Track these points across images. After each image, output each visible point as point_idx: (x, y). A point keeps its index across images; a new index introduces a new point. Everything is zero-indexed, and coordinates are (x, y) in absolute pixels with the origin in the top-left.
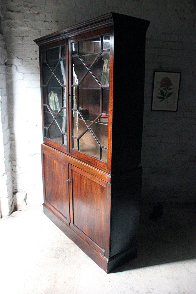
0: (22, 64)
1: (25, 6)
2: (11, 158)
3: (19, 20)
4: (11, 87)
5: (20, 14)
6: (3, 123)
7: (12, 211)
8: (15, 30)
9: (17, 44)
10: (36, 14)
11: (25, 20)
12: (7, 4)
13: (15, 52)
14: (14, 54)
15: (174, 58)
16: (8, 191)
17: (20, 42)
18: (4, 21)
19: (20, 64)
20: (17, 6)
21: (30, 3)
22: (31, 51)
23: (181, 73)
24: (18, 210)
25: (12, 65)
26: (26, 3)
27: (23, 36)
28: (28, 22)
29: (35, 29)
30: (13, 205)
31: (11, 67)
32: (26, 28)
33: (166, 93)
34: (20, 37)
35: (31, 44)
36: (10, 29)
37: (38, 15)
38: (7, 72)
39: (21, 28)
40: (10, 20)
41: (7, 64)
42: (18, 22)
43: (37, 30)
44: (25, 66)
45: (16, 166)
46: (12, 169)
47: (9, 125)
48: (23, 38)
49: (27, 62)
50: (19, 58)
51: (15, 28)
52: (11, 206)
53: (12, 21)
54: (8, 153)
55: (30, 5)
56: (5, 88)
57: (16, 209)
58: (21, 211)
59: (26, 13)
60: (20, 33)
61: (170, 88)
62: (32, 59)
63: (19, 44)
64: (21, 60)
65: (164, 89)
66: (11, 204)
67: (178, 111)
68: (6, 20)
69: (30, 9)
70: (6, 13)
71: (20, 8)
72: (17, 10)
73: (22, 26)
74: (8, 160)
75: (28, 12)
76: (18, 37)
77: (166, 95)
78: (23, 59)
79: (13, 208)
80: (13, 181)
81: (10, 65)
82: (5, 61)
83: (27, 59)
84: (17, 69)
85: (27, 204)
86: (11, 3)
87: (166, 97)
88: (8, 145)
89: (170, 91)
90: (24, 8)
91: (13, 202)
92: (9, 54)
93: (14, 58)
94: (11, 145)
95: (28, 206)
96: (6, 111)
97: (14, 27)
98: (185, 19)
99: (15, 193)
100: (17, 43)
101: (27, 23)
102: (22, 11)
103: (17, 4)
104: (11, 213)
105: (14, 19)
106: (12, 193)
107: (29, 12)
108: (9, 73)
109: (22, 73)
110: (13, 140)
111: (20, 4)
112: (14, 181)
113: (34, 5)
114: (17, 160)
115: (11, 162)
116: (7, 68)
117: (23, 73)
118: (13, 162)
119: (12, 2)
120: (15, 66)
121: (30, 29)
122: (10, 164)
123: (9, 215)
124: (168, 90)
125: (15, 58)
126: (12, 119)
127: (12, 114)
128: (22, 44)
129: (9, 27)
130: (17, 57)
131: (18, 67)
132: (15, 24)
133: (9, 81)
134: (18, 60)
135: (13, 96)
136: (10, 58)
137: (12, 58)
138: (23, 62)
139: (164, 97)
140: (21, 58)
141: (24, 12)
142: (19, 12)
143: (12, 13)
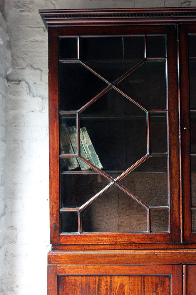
0: (41, 79)
4: (16, 126)
8: (30, 15)
9: (32, 41)
13: (28, 57)
14: (26, 60)
17: (39, 38)
25: (20, 81)
31: (18, 84)
34: (38, 27)
36: (20, 14)
38: (9, 95)
41: (11, 78)
47: (6, 206)
48: (44, 31)
50: (35, 69)
51: (29, 11)
63: (35, 42)
64: (40, 71)
76: (35, 28)
78: (42, 69)
81: (16, 81)
82: (6, 72)
84: (30, 90)
92: (15, 59)
93: (25, 69)
94: (6, 253)
97: (28, 9)
100: (32, 39)
108: (14, 98)
109: (39, 97)
110: (12, 242)
114: (16, 289)
116: (9, 86)
117: (43, 98)
120: (27, 83)
125: (27, 68)
126: (13, 194)
127: (14, 184)
128: (43, 42)
129: (19, 10)
130: (31, 66)
131: (32, 86)
132: (30, 4)
133: (12, 113)
134: (33, 71)
135: (18, 144)
136: (17, 67)
137: (21, 67)
138: (42, 75)
140: (39, 67)
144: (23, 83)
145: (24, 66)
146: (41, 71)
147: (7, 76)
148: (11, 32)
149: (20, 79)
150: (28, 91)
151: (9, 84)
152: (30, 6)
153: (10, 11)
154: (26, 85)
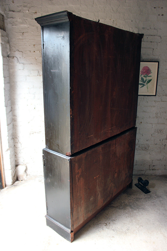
0: (23, 56)
1: (25, 6)
2: (13, 136)
3: (20, 18)
4: (13, 76)
5: (20, 14)
6: (6, 106)
7: (14, 181)
8: (16, 27)
9: (18, 39)
10: (34, 13)
11: (25, 18)
12: (10, 5)
13: (16, 46)
15: (153, 49)
16: (11, 164)
17: (21, 37)
18: (7, 20)
19: (21, 56)
20: (17, 6)
21: (29, 3)
22: (30, 45)
23: (159, 62)
24: (19, 180)
25: (13, 57)
26: (26, 4)
27: (23, 32)
28: (27, 20)
29: (33, 26)
30: (16, 176)
31: (13, 58)
32: (26, 26)
33: (146, 80)
34: (20, 33)
35: (29, 39)
36: (12, 26)
37: (36, 14)
38: (10, 63)
39: (21, 25)
40: (12, 19)
41: (10, 56)
42: (19, 20)
43: (35, 27)
44: (25, 58)
45: (17, 143)
46: (15, 146)
47: (12, 108)
48: (23, 34)
49: (26, 55)
51: (16, 25)
52: (14, 176)
53: (14, 20)
54: (11, 132)
55: (29, 6)
56: (8, 77)
57: (17, 179)
58: (22, 180)
59: (25, 12)
60: (20, 29)
61: (149, 75)
62: (31, 51)
64: (22, 53)
65: (145, 76)
66: (13, 175)
67: (157, 95)
68: (9, 19)
69: (28, 9)
70: (8, 12)
71: (20, 8)
72: (18, 10)
73: (22, 23)
74: (11, 137)
76: (19, 33)
79: (15, 178)
80: (15, 155)
81: (12, 57)
82: (7, 53)
83: (27, 51)
84: (18, 61)
85: (27, 175)
86: (13, 4)
87: (146, 83)
88: (11, 125)
89: (150, 78)
90: (24, 8)
91: (16, 173)
92: (11, 47)
94: (13, 125)
95: (28, 176)
96: (9, 96)
98: (163, 15)
99: (17, 166)
100: (18, 38)
101: (26, 21)
102: (22, 11)
103: (18, 5)
104: (14, 182)
105: (15, 18)
106: (15, 166)
107: (28, 12)
108: (12, 64)
109: (22, 63)
110: (15, 121)
111: (21, 5)
112: (17, 155)
113: (32, 5)
114: (18, 138)
115: (14, 140)
116: (9, 59)
118: (15, 139)
120: (17, 58)
121: (28, 26)
122: (12, 141)
123: (12, 185)
125: (17, 51)
126: (14, 103)
127: (14, 99)
128: (22, 39)
129: (11, 25)
130: (18, 50)
131: (19, 59)
132: (16, 22)
133: (11, 70)
134: (19, 52)
135: (15, 83)
136: (12, 51)
137: (14, 51)
139: (144, 84)
140: (21, 51)
141: (23, 11)
142: (19, 11)
143: (14, 13)
144: (15, 58)
145: (15, 50)
147: (8, 55)
148: (8, 35)
149: (14, 56)
150: (17, 61)
151: (10, 58)
152: (16, 23)
153: (7, 26)
154: (16, 59)
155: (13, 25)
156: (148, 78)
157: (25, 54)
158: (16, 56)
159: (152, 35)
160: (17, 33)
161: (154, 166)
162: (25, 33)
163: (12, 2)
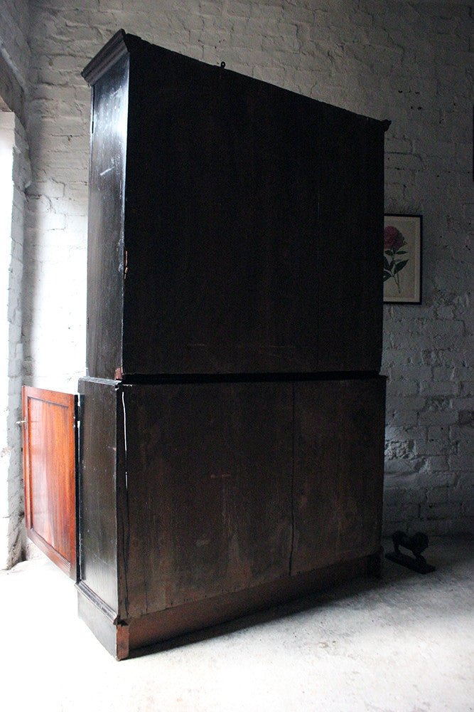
0: (64, 194)
3: (64, 102)
4: (33, 246)
5: (67, 90)
7: (14, 560)
8: (53, 121)
9: (55, 151)
11: (77, 102)
12: (41, 69)
13: (49, 168)
14: (47, 172)
15: (405, 186)
17: (63, 147)
18: (30, 101)
19: (60, 194)
20: (60, 73)
22: (86, 167)
23: (421, 217)
25: (39, 196)
27: (69, 134)
28: (82, 105)
30: (19, 545)
31: (37, 199)
32: (78, 120)
33: (393, 263)
34: (62, 136)
36: (42, 119)
38: (28, 211)
39: (67, 118)
40: (44, 100)
41: (30, 192)
42: (61, 105)
44: (70, 199)
47: (23, 334)
48: (69, 140)
49: (74, 192)
50: (57, 182)
51: (52, 117)
52: (14, 546)
53: (48, 104)
57: (23, 557)
59: (80, 88)
60: (63, 128)
61: (400, 249)
63: (59, 152)
64: (62, 186)
65: (388, 253)
66: (13, 540)
67: (423, 303)
68: (36, 101)
70: (35, 86)
71: (67, 79)
72: (61, 83)
73: (67, 113)
74: (14, 419)
75: (84, 86)
76: (59, 136)
77: (394, 267)
78: (66, 183)
79: (18, 551)
80: (22, 480)
81: (35, 195)
82: (24, 184)
83: (77, 183)
84: (51, 206)
86: (50, 67)
87: (393, 270)
88: (18, 383)
90: (78, 79)
91: (20, 537)
92: (34, 171)
93: (46, 182)
98: (421, 108)
99: (23, 513)
100: (55, 149)
101: (81, 108)
102: (71, 85)
103: (62, 71)
104: (13, 564)
105: (53, 100)
106: (17, 513)
108: (33, 214)
109: (61, 213)
110: (29, 374)
111: (69, 71)
116: (28, 201)
117: (65, 215)
119: (50, 65)
120: (48, 198)
121: (85, 120)
122: (17, 433)
124: (396, 255)
125: (48, 182)
126: (31, 320)
127: (33, 310)
128: (67, 152)
129: (40, 116)
130: (53, 179)
131: (54, 201)
132: (53, 109)
133: (30, 230)
134: (55, 184)
135: (36, 265)
136: (37, 180)
137: (42, 180)
138: (66, 190)
139: (389, 271)
140: (62, 180)
141: (75, 86)
142: (65, 85)
143: (49, 88)
144: (43, 198)
145: (45, 179)
146: (65, 185)
147: (26, 189)
148: (31, 140)
150: (49, 207)
152: (54, 112)
153: (29, 116)
154: (47, 200)
155: (46, 117)
156: (398, 258)
157: (73, 189)
158: (48, 195)
159: (398, 153)
160: (55, 136)
161: (430, 507)
162: (76, 136)
163: (47, 64)
